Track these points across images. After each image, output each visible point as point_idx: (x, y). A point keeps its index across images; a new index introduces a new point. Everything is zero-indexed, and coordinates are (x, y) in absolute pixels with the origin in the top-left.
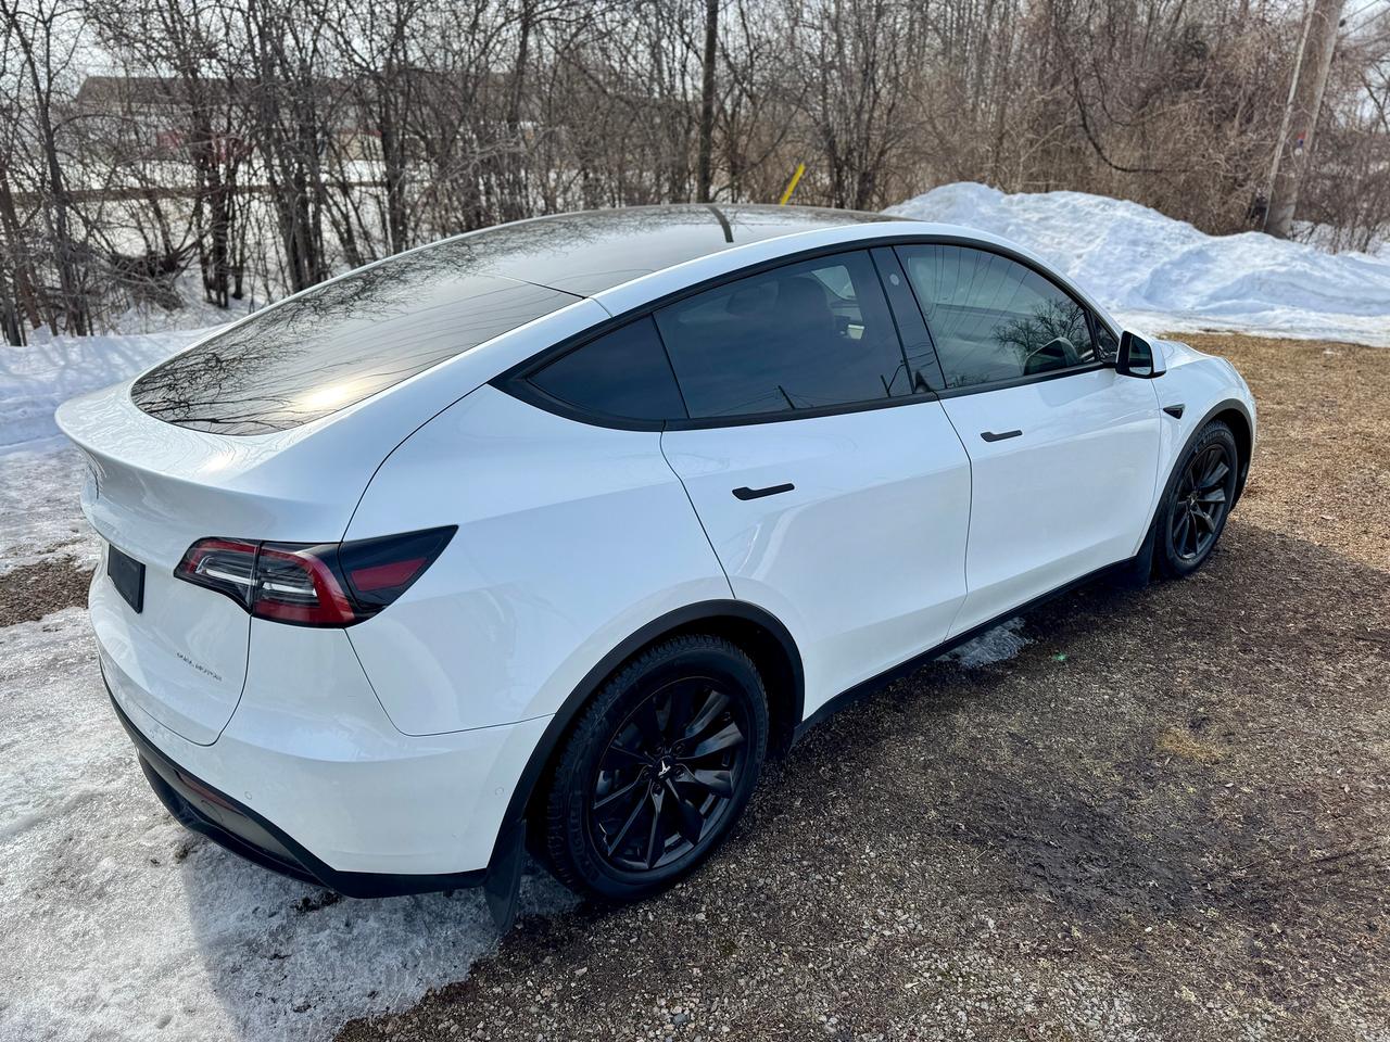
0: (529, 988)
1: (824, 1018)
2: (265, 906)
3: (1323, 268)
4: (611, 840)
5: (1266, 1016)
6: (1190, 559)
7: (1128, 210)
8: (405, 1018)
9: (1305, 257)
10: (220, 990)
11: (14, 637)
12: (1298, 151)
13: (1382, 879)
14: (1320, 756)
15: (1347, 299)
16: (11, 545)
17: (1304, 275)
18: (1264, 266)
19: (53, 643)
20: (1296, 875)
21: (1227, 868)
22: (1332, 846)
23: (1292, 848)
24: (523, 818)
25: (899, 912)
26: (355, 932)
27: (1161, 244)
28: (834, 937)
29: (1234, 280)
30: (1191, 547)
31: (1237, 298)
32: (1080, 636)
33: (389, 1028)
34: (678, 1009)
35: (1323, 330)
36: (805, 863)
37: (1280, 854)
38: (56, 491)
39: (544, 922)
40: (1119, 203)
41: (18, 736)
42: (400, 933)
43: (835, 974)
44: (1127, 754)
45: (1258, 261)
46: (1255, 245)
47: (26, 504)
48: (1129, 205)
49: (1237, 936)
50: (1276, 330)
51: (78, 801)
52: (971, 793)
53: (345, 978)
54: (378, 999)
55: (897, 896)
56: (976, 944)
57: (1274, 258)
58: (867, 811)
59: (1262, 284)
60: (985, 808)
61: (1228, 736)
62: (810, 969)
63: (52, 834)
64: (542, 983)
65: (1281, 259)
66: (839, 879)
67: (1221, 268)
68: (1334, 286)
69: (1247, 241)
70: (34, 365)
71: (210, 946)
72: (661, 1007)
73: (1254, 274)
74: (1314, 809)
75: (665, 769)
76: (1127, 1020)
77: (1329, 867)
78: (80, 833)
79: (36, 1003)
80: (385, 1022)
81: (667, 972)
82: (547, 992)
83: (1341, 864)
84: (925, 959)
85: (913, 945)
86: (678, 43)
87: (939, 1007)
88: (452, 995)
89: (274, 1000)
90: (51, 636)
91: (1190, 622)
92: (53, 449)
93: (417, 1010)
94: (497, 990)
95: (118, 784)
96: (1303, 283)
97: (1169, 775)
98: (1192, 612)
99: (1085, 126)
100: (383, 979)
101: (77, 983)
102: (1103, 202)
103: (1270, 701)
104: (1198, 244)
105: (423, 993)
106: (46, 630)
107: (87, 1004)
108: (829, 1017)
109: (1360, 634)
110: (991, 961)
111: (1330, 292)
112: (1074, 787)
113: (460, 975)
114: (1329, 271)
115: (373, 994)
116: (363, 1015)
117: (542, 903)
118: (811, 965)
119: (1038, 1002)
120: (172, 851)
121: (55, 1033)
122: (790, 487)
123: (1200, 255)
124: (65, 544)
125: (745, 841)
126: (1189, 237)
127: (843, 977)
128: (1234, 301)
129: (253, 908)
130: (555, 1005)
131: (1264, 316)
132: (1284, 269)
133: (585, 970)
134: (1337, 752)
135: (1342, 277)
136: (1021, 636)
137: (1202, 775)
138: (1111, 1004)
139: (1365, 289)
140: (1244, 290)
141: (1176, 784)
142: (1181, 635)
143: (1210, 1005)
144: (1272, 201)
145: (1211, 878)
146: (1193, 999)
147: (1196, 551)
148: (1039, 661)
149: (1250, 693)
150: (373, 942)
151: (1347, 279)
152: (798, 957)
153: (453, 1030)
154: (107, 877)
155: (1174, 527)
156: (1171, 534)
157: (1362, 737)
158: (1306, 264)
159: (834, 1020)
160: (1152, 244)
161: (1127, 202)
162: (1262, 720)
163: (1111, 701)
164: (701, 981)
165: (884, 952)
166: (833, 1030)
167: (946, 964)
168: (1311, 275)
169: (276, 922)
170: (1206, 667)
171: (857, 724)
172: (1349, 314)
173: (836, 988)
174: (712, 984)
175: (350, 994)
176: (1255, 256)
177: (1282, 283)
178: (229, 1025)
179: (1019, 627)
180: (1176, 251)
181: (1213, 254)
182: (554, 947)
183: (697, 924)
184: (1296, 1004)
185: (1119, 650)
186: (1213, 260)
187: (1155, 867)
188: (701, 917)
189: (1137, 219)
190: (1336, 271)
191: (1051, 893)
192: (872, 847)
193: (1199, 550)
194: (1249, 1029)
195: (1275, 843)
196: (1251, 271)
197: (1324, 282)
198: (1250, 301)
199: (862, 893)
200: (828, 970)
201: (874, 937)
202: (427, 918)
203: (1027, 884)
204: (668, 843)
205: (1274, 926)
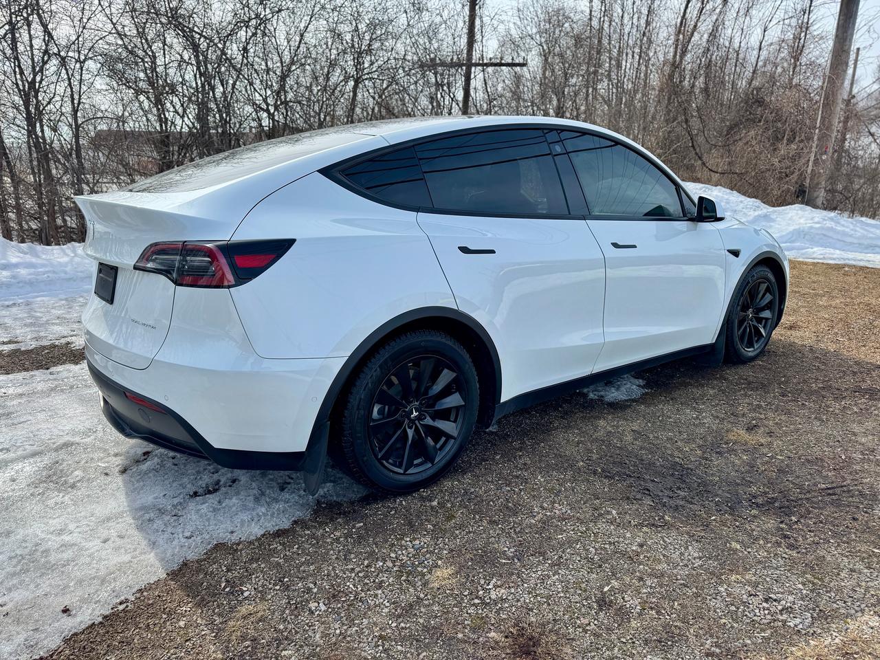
0: (327, 532)
1: (506, 549)
2: (171, 493)
3: (843, 226)
4: (380, 450)
5: (784, 555)
6: (750, 352)
7: (720, 192)
8: (251, 543)
9: (831, 219)
10: (140, 528)
11: (32, 376)
12: (824, 157)
13: (863, 498)
14: (827, 443)
15: (860, 244)
16: (34, 336)
17: (831, 229)
18: (806, 224)
19: (55, 379)
20: (808, 496)
21: (766, 493)
22: (832, 483)
23: (807, 483)
24: (328, 421)
25: (557, 505)
26: (224, 505)
27: (741, 211)
28: (515, 514)
29: (788, 231)
30: (750, 345)
31: (790, 243)
32: (679, 389)
33: (239, 548)
34: (417, 542)
35: (844, 259)
36: (500, 482)
37: (801, 487)
38: (63, 314)
39: (339, 505)
40: (714, 188)
41: (30, 418)
42: (251, 505)
43: (515, 530)
44: (706, 441)
45: (802, 221)
46: (800, 212)
47: (45, 319)
48: (719, 189)
49: (771, 523)
50: (814, 259)
51: (63, 445)
52: (606, 456)
53: (216, 525)
54: (235, 534)
55: (556, 498)
56: (604, 520)
57: (812, 219)
58: (540, 461)
59: (805, 235)
60: (614, 463)
61: (770, 434)
62: (500, 528)
63: (46, 460)
64: (336, 529)
65: (816, 220)
66: (520, 490)
67: (779, 225)
68: (851, 236)
69: (795, 210)
70: (56, 256)
71: (136, 510)
72: (407, 541)
73: (800, 228)
74: (823, 467)
75: (415, 414)
76: (696, 555)
77: (829, 491)
78: (63, 460)
79: (31, 531)
80: (238, 544)
81: (412, 527)
82: (338, 534)
83: (838, 491)
84: (571, 525)
85: (564, 519)
86: (447, 98)
87: (578, 546)
88: (279, 534)
89: (173, 534)
90: (55, 376)
91: (749, 383)
92: (63, 297)
93: (258, 539)
94: (307, 532)
95: (88, 440)
96: (831, 234)
97: (732, 451)
98: (751, 379)
99: (693, 146)
100: (239, 525)
101: (55, 523)
102: (704, 187)
103: (797, 418)
104: (765, 211)
105: (262, 533)
106: (51, 374)
107: (61, 532)
108: (509, 549)
109: (858, 390)
110: (612, 527)
111: (849, 240)
112: (672, 456)
113: (285, 524)
114: (847, 227)
115: (232, 532)
116: (225, 541)
117: (338, 495)
118: (500, 526)
119: (641, 546)
120: (117, 469)
121: (41, 544)
122: (492, 252)
123: (766, 217)
124: (66, 337)
125: (464, 472)
126: (758, 207)
127: (519, 532)
128: (788, 244)
129: (163, 494)
130: (341, 539)
131: (806, 252)
132: (818, 226)
133: (362, 524)
134: (838, 441)
135: (856, 231)
136: (643, 388)
137: (754, 450)
138: (687, 548)
139: (871, 238)
140: (794, 238)
141: (735, 455)
142: (744, 389)
143: (749, 550)
144: (810, 187)
145: (755, 497)
146: (738, 547)
147: (754, 347)
148: (653, 400)
149: (785, 414)
150: (234, 508)
151: (859, 232)
152: (491, 522)
153: (279, 548)
154: (77, 479)
155: (739, 330)
156: (737, 333)
157: (855, 434)
158: (832, 223)
159: (512, 550)
160: (736, 211)
161: (719, 187)
162: (792, 426)
163: (697, 418)
164: (432, 531)
165: (545, 522)
166: (511, 554)
167: (584, 528)
168: (835, 229)
169: (176, 501)
170: (758, 403)
171: (537, 424)
172: (860, 252)
173: (515, 537)
174: (438, 532)
175: (218, 531)
176: (800, 218)
177: (817, 234)
178: (144, 543)
179: (642, 384)
180: (750, 215)
181: (774, 216)
182: (343, 515)
183: (432, 508)
184: (804, 551)
185: (703, 396)
186: (774, 221)
187: (720, 492)
188: (435, 503)
189: (726, 197)
190: (852, 227)
191: (653, 501)
192: (542, 477)
193: (756, 347)
194: (773, 561)
195: (797, 481)
196: (797, 227)
197: (844, 234)
198: (798, 244)
199: (534, 496)
200: (511, 529)
201: (540, 515)
202: (268, 500)
203: (639, 496)
204: (416, 462)
205: (793, 518)
